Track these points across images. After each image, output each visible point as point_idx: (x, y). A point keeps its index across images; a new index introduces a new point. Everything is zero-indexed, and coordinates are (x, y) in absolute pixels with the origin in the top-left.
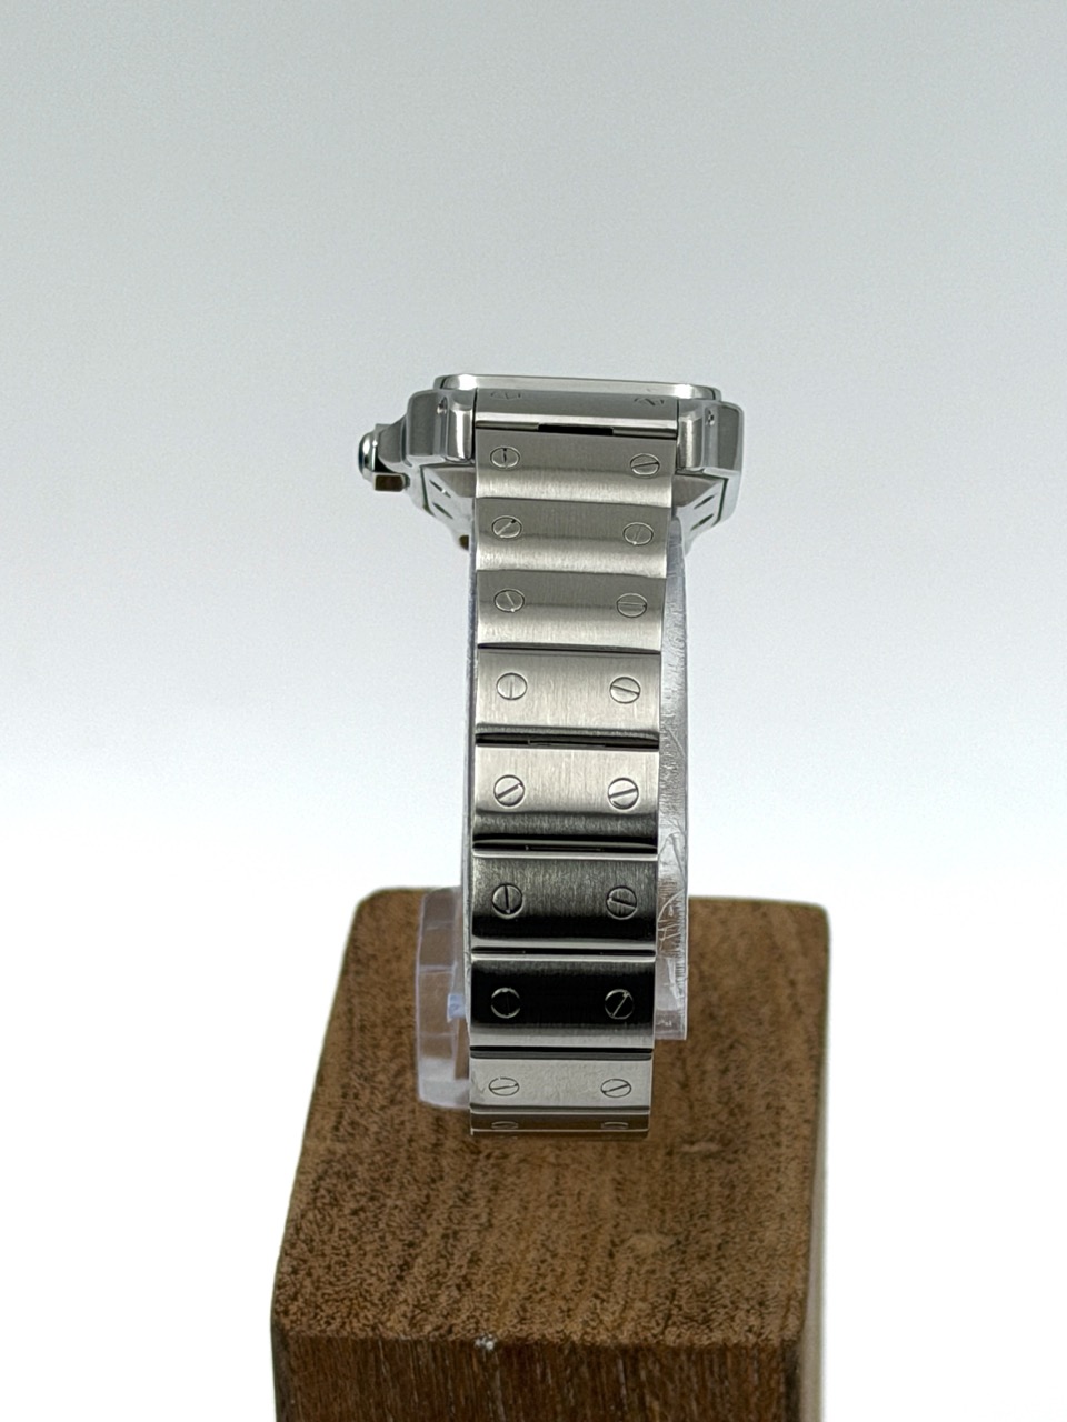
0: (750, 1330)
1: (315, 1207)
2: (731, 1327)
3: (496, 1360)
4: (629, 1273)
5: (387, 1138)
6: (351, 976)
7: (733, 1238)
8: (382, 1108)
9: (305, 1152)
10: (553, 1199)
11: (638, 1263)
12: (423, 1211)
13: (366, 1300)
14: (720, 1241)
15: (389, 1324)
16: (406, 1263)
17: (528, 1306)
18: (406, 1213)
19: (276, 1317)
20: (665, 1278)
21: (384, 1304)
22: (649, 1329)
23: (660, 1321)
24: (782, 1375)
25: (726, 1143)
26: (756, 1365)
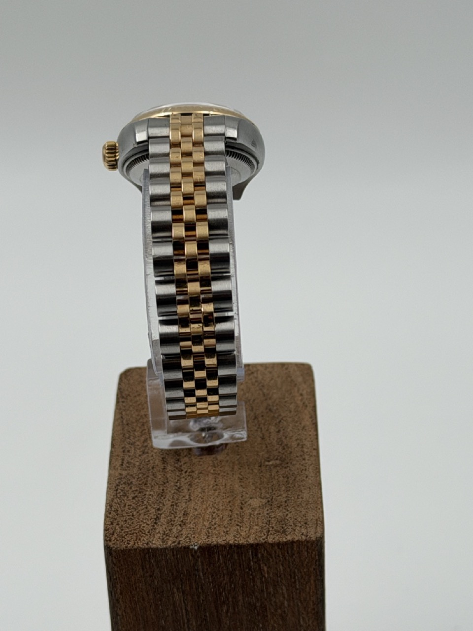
0: (303, 534)
1: (117, 497)
2: (295, 533)
3: (199, 554)
4: (250, 514)
5: (143, 467)
6: (121, 403)
7: (291, 498)
8: (140, 456)
9: (110, 475)
10: (214, 488)
11: (253, 511)
12: (162, 496)
13: (142, 533)
14: (285, 500)
15: (153, 542)
16: (157, 517)
17: (210, 531)
18: (155, 497)
19: (106, 542)
20: (264, 516)
21: (150, 534)
22: (261, 537)
23: (265, 533)
24: (317, 552)
25: (282, 460)
26: (306, 548)
